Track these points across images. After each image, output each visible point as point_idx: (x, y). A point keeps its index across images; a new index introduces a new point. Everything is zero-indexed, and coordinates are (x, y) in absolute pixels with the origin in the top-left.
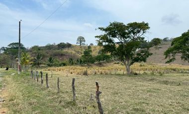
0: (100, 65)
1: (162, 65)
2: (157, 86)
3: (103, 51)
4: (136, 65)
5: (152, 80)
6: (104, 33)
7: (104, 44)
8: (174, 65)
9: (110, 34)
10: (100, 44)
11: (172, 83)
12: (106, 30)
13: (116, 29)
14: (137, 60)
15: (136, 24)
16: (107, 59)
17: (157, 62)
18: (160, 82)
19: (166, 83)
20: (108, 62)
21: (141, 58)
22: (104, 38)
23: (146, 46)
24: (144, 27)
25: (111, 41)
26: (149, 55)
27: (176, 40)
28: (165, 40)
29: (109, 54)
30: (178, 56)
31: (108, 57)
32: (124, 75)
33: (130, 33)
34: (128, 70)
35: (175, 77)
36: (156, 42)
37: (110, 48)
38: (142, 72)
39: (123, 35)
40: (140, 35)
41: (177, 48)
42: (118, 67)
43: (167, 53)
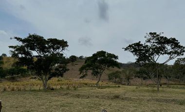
0: (13, 79)
1: (77, 80)
2: (70, 100)
3: (17, 63)
4: (54, 80)
5: (66, 94)
6: (20, 44)
7: (20, 56)
8: (86, 80)
9: (27, 46)
10: (15, 55)
11: (83, 96)
12: (23, 41)
13: (34, 41)
14: (54, 75)
15: (56, 40)
16: (23, 73)
17: (72, 78)
18: (73, 96)
19: (78, 96)
20: (24, 77)
21: (59, 73)
22: (20, 49)
23: (64, 61)
24: (63, 44)
25: (28, 54)
26: (66, 70)
28: (81, 58)
29: (25, 67)
30: (90, 72)
31: (24, 71)
32: (40, 90)
33: (50, 47)
34: (45, 85)
35: (86, 90)
36: (73, 59)
38: (58, 87)
39: (42, 49)
40: (60, 51)
42: (34, 82)
43: (81, 70)
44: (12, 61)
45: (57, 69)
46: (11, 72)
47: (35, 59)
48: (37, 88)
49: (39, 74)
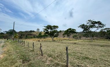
0: (44, 38)
1: (62, 38)
2: (60, 44)
3: (45, 33)
4: (55, 38)
5: (59, 42)
6: (45, 28)
7: (46, 31)
8: (65, 38)
9: (47, 28)
10: (44, 31)
11: (64, 43)
12: (46, 27)
13: (49, 27)
14: (55, 37)
15: (55, 26)
16: (47, 36)
17: (60, 37)
18: (61, 43)
19: (62, 43)
20: (47, 37)
21: (56, 36)
22: (45, 29)
23: (58, 32)
24: (57, 27)
25: (48, 31)
26: (58, 35)
27: (66, 31)
28: (63, 31)
29: (47, 35)
30: (66, 35)
32: (51, 41)
33: (53, 28)
34: (53, 40)
35: (65, 41)
36: (60, 31)
37: (47, 33)
38: (56, 40)
39: (51, 29)
40: (56, 29)
41: (66, 33)
43: (63, 35)
44: (44, 33)
45: (56, 35)
46: (44, 36)
47: (50, 32)
48: (51, 40)
49: (51, 36)
